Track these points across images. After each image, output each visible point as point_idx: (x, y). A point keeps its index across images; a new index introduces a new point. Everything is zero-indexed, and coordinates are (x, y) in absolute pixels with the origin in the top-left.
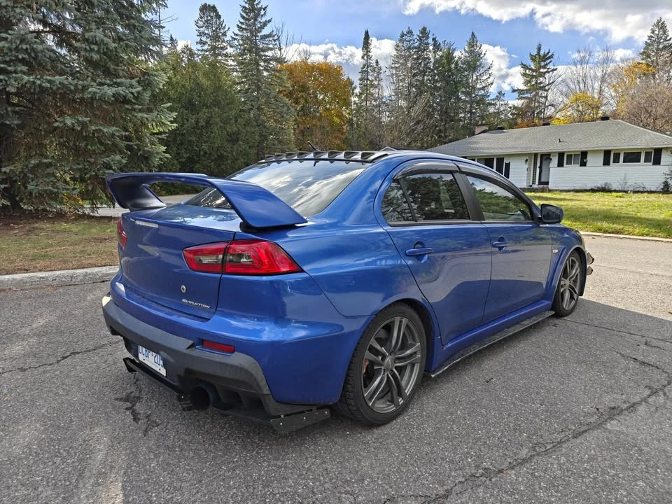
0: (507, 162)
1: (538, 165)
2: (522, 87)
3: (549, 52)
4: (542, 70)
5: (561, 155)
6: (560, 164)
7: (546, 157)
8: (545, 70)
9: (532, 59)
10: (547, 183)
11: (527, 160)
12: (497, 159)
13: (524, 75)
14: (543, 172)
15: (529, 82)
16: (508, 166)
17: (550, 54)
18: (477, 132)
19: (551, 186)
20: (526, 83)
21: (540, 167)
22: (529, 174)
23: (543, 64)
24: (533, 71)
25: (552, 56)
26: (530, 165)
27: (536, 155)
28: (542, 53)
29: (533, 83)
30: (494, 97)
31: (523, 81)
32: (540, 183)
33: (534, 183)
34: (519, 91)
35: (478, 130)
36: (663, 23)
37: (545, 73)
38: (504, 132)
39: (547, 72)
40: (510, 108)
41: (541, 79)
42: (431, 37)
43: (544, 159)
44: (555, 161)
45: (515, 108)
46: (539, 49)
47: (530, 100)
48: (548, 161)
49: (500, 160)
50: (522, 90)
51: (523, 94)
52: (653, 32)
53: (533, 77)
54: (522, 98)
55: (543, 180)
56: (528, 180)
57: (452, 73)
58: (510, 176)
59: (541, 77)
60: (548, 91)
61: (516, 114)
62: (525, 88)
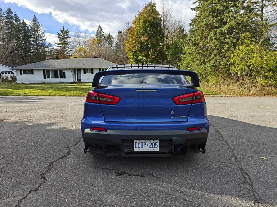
0: (64, 72)
1: (76, 73)
2: (59, 42)
3: (68, 30)
4: (66, 37)
5: (84, 69)
6: (85, 73)
7: (79, 70)
8: (67, 37)
9: (61, 31)
10: (81, 80)
11: (72, 71)
12: (60, 70)
13: (59, 37)
14: (78, 76)
15: (61, 40)
16: (64, 73)
17: (68, 31)
18: (47, 59)
19: (82, 81)
20: (60, 41)
21: (77, 74)
22: (73, 76)
23: (66, 34)
24: (62, 36)
25: (69, 32)
26: (73, 73)
27: (75, 69)
28: (65, 30)
29: (63, 41)
30: (48, 45)
31: (59, 40)
32: (78, 80)
33: (75, 80)
34: (58, 44)
35: (47, 58)
36: (101, 27)
37: (67, 38)
38: (59, 60)
39: (68, 38)
40: (55, 50)
41: (66, 40)
42: (13, 13)
43: (78, 70)
44: (82, 72)
45: (57, 50)
46: (64, 28)
47: (63, 47)
48: (80, 72)
49: (61, 71)
50: (59, 44)
51: (60, 45)
52: (98, 29)
53: (63, 39)
54: (59, 47)
55: (79, 79)
56: (73, 79)
57: (26, 31)
58: (66, 77)
59: (66, 39)
60: (69, 45)
61: (58, 53)
62: (60, 43)
